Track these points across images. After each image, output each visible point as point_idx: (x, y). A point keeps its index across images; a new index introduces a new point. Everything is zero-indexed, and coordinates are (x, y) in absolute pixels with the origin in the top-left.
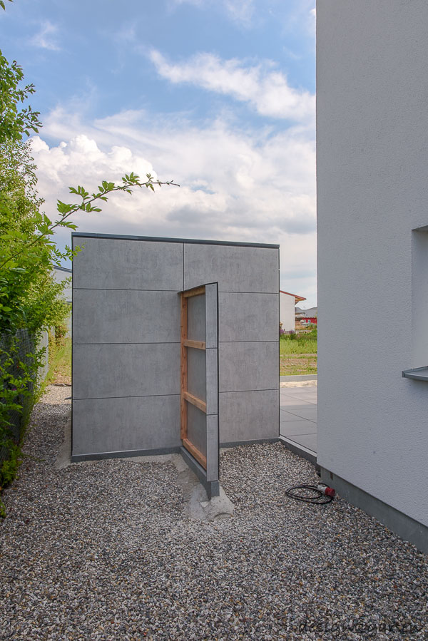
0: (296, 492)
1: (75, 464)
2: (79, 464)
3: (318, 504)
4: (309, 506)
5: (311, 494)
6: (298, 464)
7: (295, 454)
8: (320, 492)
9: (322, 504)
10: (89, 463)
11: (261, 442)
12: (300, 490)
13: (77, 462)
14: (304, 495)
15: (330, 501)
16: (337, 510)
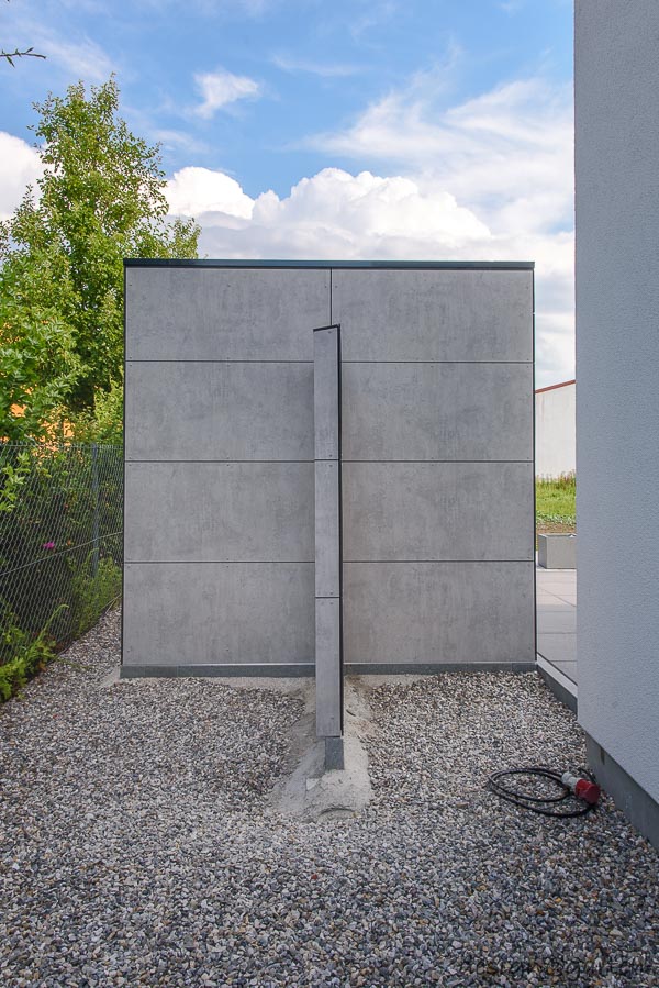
0: (511, 782)
1: (127, 681)
2: (134, 682)
3: (549, 815)
4: (523, 817)
5: (546, 790)
6: (553, 720)
7: (558, 700)
8: (567, 788)
9: (560, 816)
10: (152, 681)
11: (494, 669)
12: (525, 778)
13: (130, 678)
14: (527, 790)
15: (585, 813)
16: (590, 836)
